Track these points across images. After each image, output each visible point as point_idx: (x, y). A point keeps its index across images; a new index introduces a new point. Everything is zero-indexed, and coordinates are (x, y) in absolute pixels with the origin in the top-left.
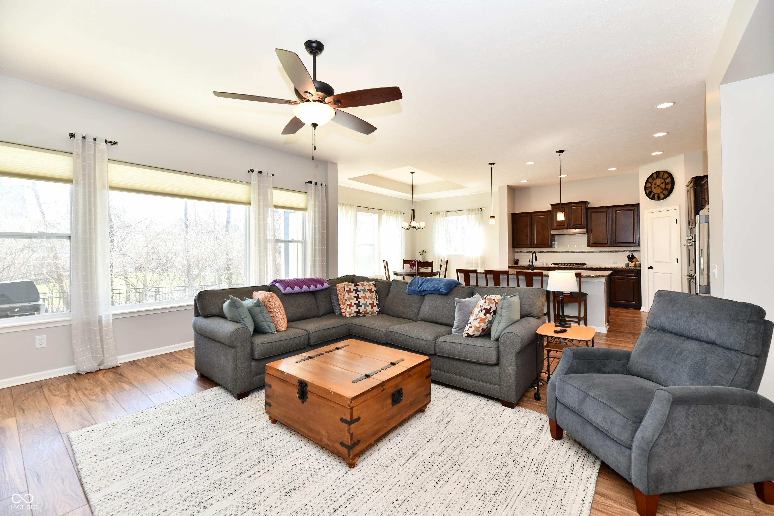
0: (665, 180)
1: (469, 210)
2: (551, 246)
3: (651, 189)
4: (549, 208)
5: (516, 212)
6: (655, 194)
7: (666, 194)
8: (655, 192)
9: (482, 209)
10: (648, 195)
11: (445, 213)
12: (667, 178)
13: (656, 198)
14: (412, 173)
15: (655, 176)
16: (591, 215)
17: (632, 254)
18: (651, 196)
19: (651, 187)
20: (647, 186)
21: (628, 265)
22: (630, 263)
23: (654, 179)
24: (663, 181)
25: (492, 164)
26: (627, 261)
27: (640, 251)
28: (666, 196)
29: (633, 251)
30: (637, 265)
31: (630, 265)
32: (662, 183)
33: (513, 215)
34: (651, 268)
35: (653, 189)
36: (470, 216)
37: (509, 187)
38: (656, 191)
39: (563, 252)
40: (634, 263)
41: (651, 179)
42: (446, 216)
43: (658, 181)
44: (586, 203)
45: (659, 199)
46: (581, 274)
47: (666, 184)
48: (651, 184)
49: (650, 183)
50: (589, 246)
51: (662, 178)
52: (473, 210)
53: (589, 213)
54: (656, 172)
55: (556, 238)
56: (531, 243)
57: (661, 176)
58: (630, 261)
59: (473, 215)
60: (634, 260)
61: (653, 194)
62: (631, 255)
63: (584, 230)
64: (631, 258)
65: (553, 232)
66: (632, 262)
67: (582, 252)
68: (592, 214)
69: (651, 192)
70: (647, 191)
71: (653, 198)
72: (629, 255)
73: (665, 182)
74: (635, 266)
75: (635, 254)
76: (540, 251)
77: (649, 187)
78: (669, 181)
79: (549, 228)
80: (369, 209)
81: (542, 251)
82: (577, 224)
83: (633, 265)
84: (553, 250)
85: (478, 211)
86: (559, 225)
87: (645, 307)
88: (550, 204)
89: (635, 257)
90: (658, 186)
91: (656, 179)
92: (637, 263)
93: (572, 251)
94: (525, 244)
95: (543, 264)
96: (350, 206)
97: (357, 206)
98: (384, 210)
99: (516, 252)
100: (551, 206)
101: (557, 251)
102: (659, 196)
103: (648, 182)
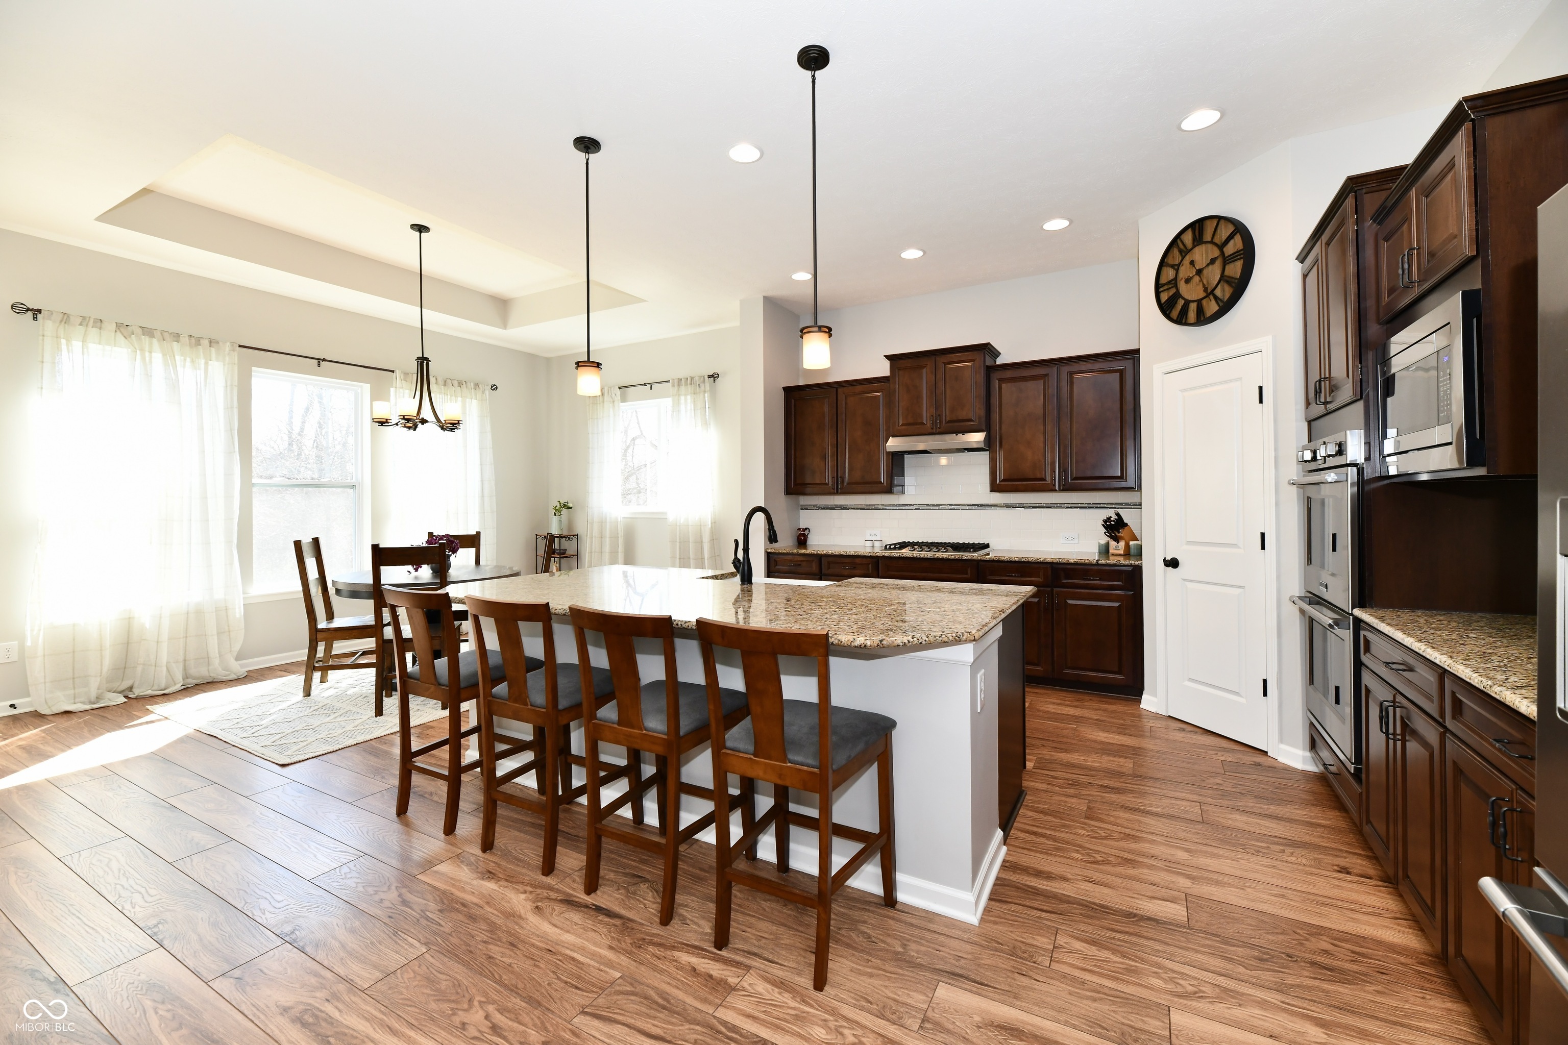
0: (1221, 247)
1: (680, 380)
2: (888, 490)
3: (1176, 286)
4: (883, 369)
5: (798, 384)
6: (1187, 303)
7: (1227, 296)
8: (1189, 298)
9: (714, 377)
10: (1166, 308)
11: (618, 392)
12: (1231, 237)
13: (1192, 315)
14: (421, 229)
16: (1000, 388)
17: (1118, 514)
18: (1175, 314)
19: (1174, 282)
20: (1163, 280)
21: (1105, 550)
22: (1113, 543)
23: (1184, 252)
24: (1216, 252)
26: (1102, 536)
27: (1139, 505)
28: (1226, 307)
29: (1121, 505)
30: (1132, 551)
31: (1111, 551)
32: (1213, 261)
33: (791, 393)
34: (1173, 563)
35: (1183, 289)
36: (682, 398)
37: (766, 299)
38: (1191, 292)
39: (928, 506)
40: (1122, 544)
41: (1175, 251)
42: (624, 399)
43: (1201, 255)
44: (986, 349)
45: (1203, 319)
47: (1226, 260)
48: (1176, 268)
49: (1172, 266)
50: (995, 488)
51: (1212, 242)
52: (690, 381)
53: (996, 384)
54: (1192, 226)
55: (907, 463)
56: (838, 479)
57: (1208, 236)
58: (1111, 537)
59: (689, 397)
60: (1123, 533)
61: (1181, 302)
62: (1114, 517)
63: (979, 438)
64: (1115, 527)
65: (893, 444)
66: (1117, 540)
67: (979, 507)
68: (1004, 386)
69: (1177, 296)
70: (1164, 297)
71: (1181, 320)
72: (1109, 519)
73: (1222, 253)
74: (1127, 554)
75: (1127, 516)
76: (867, 505)
77: (1169, 282)
78: (1235, 250)
79: (882, 434)
80: (319, 362)
81: (870, 505)
82: (960, 418)
83: (1122, 552)
84: (901, 503)
85: (704, 382)
86: (911, 420)
87: (1155, 695)
88: (887, 357)
89: (1126, 525)
90: (1199, 272)
91: (1192, 249)
92: (1131, 543)
93: (953, 503)
94: (818, 481)
95: (873, 544)
96: (196, 341)
97: (240, 346)
98: (393, 371)
99: (802, 509)
100: (887, 364)
101: (911, 505)
102: (1200, 311)
103: (1168, 265)
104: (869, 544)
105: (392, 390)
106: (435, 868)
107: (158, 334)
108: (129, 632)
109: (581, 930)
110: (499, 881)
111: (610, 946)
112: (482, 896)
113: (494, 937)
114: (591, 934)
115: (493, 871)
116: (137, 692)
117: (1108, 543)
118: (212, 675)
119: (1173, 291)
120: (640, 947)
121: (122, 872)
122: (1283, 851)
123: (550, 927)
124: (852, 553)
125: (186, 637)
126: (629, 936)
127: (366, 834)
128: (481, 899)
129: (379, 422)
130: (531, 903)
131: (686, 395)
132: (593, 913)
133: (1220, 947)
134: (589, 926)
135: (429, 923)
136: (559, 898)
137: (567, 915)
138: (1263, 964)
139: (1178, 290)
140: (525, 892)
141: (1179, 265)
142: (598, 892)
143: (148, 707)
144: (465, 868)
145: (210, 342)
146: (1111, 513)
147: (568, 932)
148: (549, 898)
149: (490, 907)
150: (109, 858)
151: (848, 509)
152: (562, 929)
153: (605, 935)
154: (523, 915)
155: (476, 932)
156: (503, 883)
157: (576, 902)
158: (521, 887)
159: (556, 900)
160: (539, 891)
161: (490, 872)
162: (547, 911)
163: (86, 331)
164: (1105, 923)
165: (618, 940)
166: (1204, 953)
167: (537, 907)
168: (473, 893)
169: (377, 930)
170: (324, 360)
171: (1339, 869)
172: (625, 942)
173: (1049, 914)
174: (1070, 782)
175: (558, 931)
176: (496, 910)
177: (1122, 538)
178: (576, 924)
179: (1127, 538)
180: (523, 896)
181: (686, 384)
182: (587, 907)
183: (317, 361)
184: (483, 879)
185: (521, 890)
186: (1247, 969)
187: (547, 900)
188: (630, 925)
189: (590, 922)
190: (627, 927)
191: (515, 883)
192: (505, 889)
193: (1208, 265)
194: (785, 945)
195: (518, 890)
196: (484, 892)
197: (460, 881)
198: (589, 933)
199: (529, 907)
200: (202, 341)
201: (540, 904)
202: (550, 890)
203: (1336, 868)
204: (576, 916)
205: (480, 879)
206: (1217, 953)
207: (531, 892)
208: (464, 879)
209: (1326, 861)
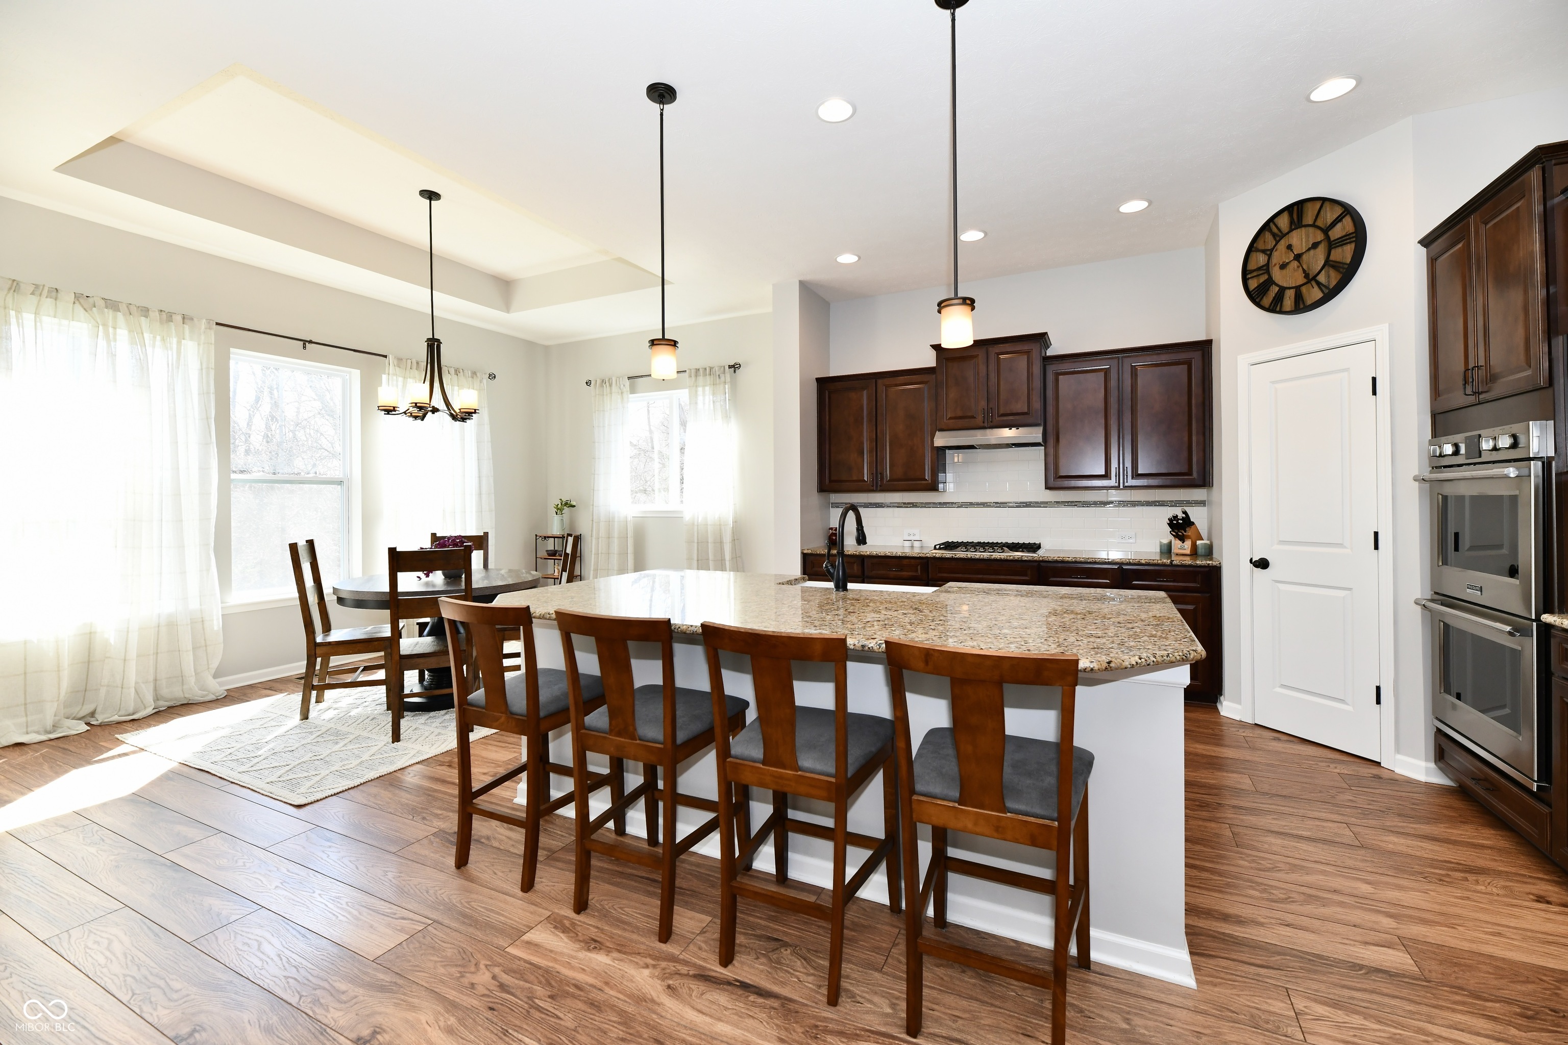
0: (1326, 231)
1: (697, 370)
2: (934, 486)
3: (1268, 272)
4: (927, 360)
5: (833, 374)
6: (1282, 290)
7: (1333, 283)
8: (1285, 285)
9: (735, 367)
10: (1256, 296)
11: (627, 383)
12: (1338, 220)
13: (1288, 302)
14: (431, 195)
15: (1283, 222)
16: (1057, 380)
17: (1185, 513)
18: (1267, 301)
19: (1266, 268)
20: (1252, 266)
21: (1167, 550)
22: (1177, 544)
23: (1279, 237)
24: (1320, 236)
26: (1165, 535)
27: (1211, 503)
28: (1330, 294)
29: (1189, 503)
30: (1201, 551)
31: (1175, 550)
32: (1315, 246)
33: (823, 383)
34: (1262, 564)
35: (1277, 275)
36: (700, 389)
37: (802, 283)
38: (1287, 278)
39: (971, 505)
40: (1188, 544)
41: (1268, 236)
42: (633, 390)
43: (1300, 240)
44: (1041, 339)
45: (1301, 306)
47: (1332, 245)
48: (1269, 253)
49: (1264, 251)
50: (1049, 485)
51: (1314, 225)
52: (709, 371)
53: (1050, 375)
54: (1289, 209)
55: (954, 458)
56: (877, 473)
57: (1309, 218)
58: (1177, 537)
59: (707, 388)
60: (1190, 532)
61: (1274, 290)
62: (1180, 516)
63: (1035, 434)
64: (1181, 526)
65: (940, 440)
66: (1182, 539)
67: (1027, 505)
68: (1061, 377)
69: (1270, 282)
70: (1253, 284)
71: (1275, 307)
72: (1175, 517)
73: (1327, 237)
74: (1194, 553)
75: (1197, 515)
76: (904, 503)
77: (1259, 269)
78: (1344, 234)
79: (928, 428)
80: (304, 344)
81: (909, 503)
82: (1015, 411)
83: (1188, 552)
84: (942, 501)
85: (724, 372)
86: (959, 413)
87: (1238, 701)
88: (932, 348)
89: (1193, 523)
90: (1298, 257)
91: (1288, 233)
92: (1199, 542)
93: (999, 501)
94: (855, 478)
95: (912, 544)
96: (168, 317)
97: (217, 324)
98: (385, 357)
99: (832, 507)
100: (933, 353)
101: (952, 503)
102: (1299, 297)
103: (1258, 250)
104: (907, 544)
105: (384, 377)
106: (525, 938)
107: (123, 307)
108: (90, 650)
109: (736, 1017)
110: (609, 952)
111: (778, 1037)
112: (595, 973)
113: (631, 1031)
114: (750, 1022)
115: (598, 939)
116: (101, 718)
117: (1171, 542)
118: (187, 696)
119: (1263, 278)
120: (816, 1038)
121: (129, 957)
122: (1466, 879)
123: (695, 1013)
124: (899, 554)
125: (157, 653)
126: (797, 1022)
127: (425, 894)
128: (596, 978)
129: (385, 410)
130: (659, 982)
131: (704, 386)
132: (740, 992)
133: (1475, 1004)
134: (743, 1010)
135: (543, 1016)
136: (691, 973)
137: (708, 996)
138: (1532, 1023)
139: (1270, 278)
140: (647, 966)
141: (1272, 250)
142: (734, 962)
143: (118, 736)
144: (562, 935)
145: (184, 318)
146: (1178, 512)
147: (719, 1020)
148: (677, 973)
149: (611, 988)
150: (108, 939)
151: (883, 507)
152: (711, 1016)
153: (768, 1023)
154: (656, 999)
155: (606, 1026)
156: (616, 955)
157: (713, 977)
158: (641, 961)
159: (688, 975)
160: (664, 964)
161: (595, 941)
162: (684, 991)
163: (39, 301)
164: (1334, 978)
165: (786, 1029)
166: (1461, 1012)
167: (669, 987)
168: (583, 970)
169: (480, 1028)
170: (310, 342)
171: (1535, 898)
172: (794, 1031)
173: (1266, 970)
174: (1197, 803)
175: (708, 1020)
176: (620, 992)
177: (1188, 537)
178: (726, 1009)
179: (1193, 537)
180: (646, 972)
181: (705, 375)
182: (729, 983)
183: (302, 343)
184: (589, 950)
185: (641, 963)
186: (1519, 1030)
187: (677, 976)
188: (792, 1006)
189: (741, 1005)
190: (790, 1010)
191: (630, 954)
192: (622, 963)
193: (1309, 249)
194: (989, 1026)
195: (637, 963)
196: (597, 968)
197: (562, 954)
198: (746, 1020)
199: (660, 988)
200: (174, 316)
201: (671, 982)
202: (677, 962)
203: (1531, 897)
204: (721, 998)
205: (585, 950)
206: (1476, 1011)
207: (654, 966)
208: (565, 951)
209: (1517, 889)
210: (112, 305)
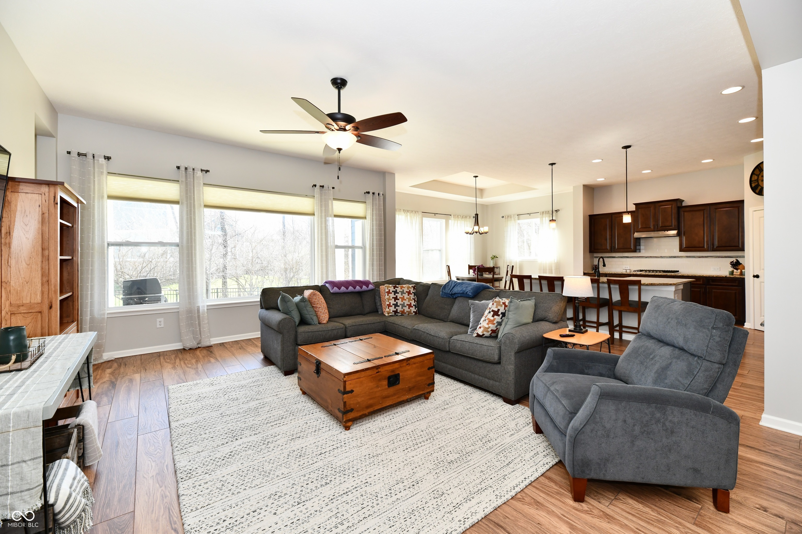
1: (543, 212)
2: (635, 251)
3: (758, 182)
4: (632, 208)
5: (595, 214)
6: (762, 188)
9: (557, 211)
10: (754, 189)
11: (517, 217)
14: (476, 177)
16: (684, 214)
17: (737, 260)
18: (757, 191)
19: (757, 180)
20: (753, 179)
21: (732, 273)
22: (735, 271)
23: (761, 171)
25: (552, 164)
26: (730, 268)
27: (743, 257)
29: (737, 257)
30: (742, 273)
31: (734, 273)
33: (590, 216)
34: (757, 276)
35: (761, 183)
36: (544, 218)
37: (584, 185)
39: (651, 257)
40: (739, 271)
41: (757, 170)
42: (519, 219)
44: (679, 200)
46: (640, 281)
49: (756, 175)
50: (681, 250)
52: (547, 212)
53: (682, 213)
55: (642, 242)
56: (611, 247)
58: (734, 268)
59: (547, 218)
60: (740, 267)
62: (735, 261)
63: (675, 232)
64: (736, 265)
65: (637, 235)
66: (737, 269)
67: (675, 257)
68: (685, 213)
69: (758, 185)
70: (753, 185)
71: (760, 193)
72: (733, 262)
75: (740, 260)
76: (624, 257)
77: (755, 180)
79: (632, 231)
81: (626, 257)
82: (666, 225)
83: (739, 274)
84: (639, 256)
85: (553, 213)
86: (644, 226)
87: (749, 322)
88: (634, 204)
89: (741, 264)
92: (743, 270)
93: (663, 256)
94: (603, 248)
95: (627, 270)
97: (421, 212)
98: (451, 215)
99: (594, 258)
100: (634, 206)
101: (643, 257)
103: (755, 174)
104: (624, 270)
105: (450, 221)
117: (733, 270)
119: (756, 183)
124: (620, 273)
139: (758, 183)
141: (759, 175)
146: (734, 260)
151: (615, 258)
170: (436, 214)
177: (739, 269)
179: (741, 269)
181: (546, 214)
200: (416, 212)
210: (408, 211)
